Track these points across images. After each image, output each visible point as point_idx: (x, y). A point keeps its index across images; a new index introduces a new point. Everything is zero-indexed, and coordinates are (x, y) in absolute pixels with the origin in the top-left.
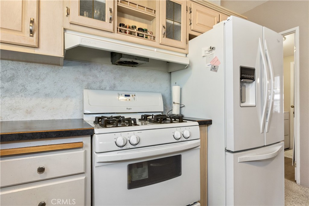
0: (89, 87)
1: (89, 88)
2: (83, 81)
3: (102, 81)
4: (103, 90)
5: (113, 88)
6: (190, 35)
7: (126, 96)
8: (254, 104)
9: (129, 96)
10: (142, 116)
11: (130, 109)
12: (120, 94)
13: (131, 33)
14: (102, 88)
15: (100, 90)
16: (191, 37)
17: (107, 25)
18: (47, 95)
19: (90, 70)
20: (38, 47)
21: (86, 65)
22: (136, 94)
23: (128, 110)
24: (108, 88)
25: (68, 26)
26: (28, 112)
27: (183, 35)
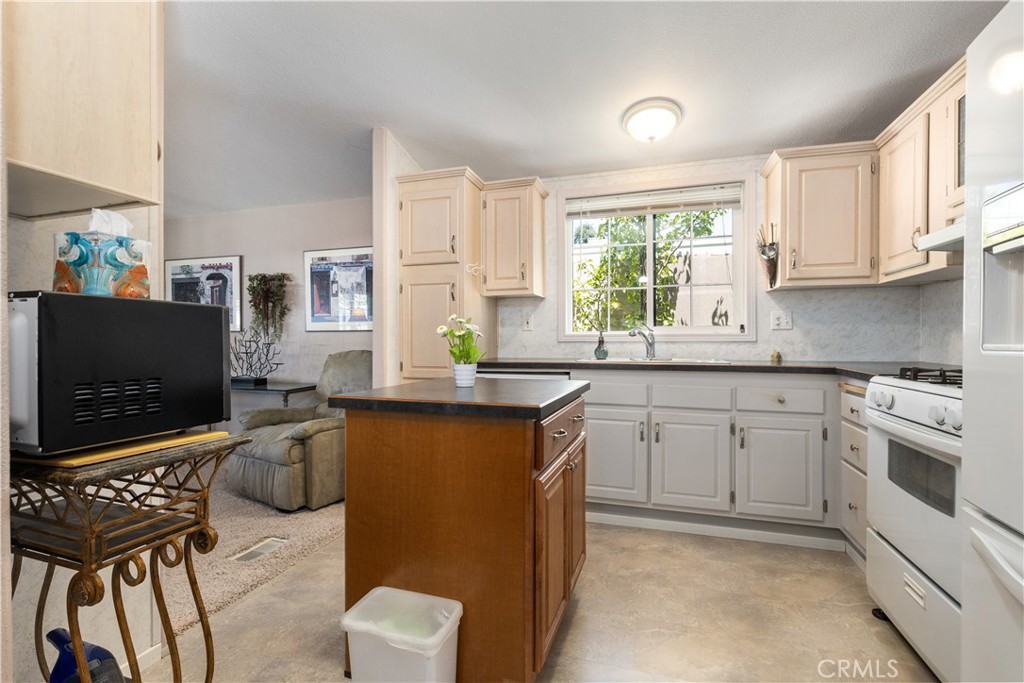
20: (927, 261)
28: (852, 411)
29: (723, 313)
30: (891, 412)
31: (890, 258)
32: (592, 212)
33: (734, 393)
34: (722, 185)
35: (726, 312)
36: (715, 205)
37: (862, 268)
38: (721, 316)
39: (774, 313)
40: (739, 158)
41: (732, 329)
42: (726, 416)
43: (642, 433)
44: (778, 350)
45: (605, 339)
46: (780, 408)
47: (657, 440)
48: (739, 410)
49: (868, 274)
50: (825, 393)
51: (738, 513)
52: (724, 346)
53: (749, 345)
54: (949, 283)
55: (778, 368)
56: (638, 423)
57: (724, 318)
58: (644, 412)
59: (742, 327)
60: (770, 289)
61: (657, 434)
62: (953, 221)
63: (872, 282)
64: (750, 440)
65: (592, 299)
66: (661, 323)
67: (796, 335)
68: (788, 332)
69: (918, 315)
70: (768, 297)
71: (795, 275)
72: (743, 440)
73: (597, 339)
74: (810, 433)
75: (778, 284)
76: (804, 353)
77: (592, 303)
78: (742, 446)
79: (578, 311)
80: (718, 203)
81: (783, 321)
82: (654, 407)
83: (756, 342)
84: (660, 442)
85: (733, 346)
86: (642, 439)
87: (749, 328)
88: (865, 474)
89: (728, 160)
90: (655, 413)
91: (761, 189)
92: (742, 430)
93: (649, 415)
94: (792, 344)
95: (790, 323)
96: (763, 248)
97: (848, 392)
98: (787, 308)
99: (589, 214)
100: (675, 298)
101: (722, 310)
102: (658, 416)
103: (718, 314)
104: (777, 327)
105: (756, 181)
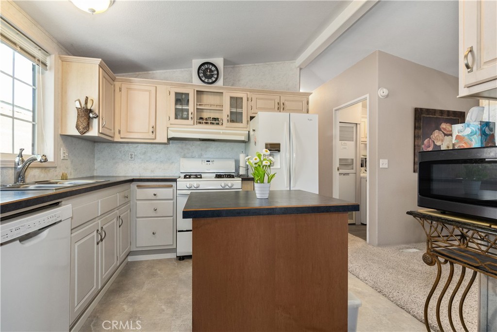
0: (184, 157)
2: (181, 153)
5: (200, 156)
6: (251, 117)
7: (207, 161)
8: (279, 167)
9: (209, 161)
10: (216, 175)
11: (209, 170)
12: (204, 160)
13: (206, 123)
16: (252, 118)
17: (190, 122)
18: (161, 162)
20: (155, 139)
22: (214, 160)
23: (207, 170)
24: (197, 157)
25: (169, 126)
26: (152, 171)
27: (245, 118)
28: (155, 195)
30: (197, 189)
31: (129, 132)
34: (41, 49)
39: (63, 149)
49: (113, 136)
53: (53, 169)
67: (69, 163)
68: (67, 161)
69: (94, 155)
71: (102, 131)
76: (71, 174)
78: (120, 226)
80: (38, 60)
81: (66, 154)
83: (56, 167)
87: (55, 158)
92: (120, 217)
94: (68, 168)
95: (68, 156)
98: (66, 146)
104: (64, 158)
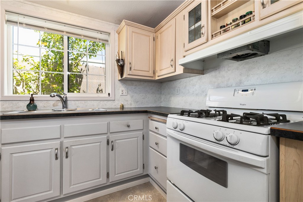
1: (219, 87)
3: (229, 79)
4: (229, 87)
9: (247, 90)
11: (243, 105)
12: (237, 90)
14: (228, 86)
15: (227, 87)
19: (220, 73)
20: (175, 71)
21: (216, 69)
22: (257, 88)
23: (241, 105)
28: (156, 128)
29: (101, 89)
30: (183, 131)
31: (160, 70)
32: (26, 24)
33: (109, 124)
34: (101, 32)
35: (102, 89)
36: (98, 40)
37: (151, 74)
38: (100, 91)
39: (121, 88)
40: (108, 23)
41: (104, 95)
42: (105, 136)
43: (56, 155)
44: (123, 103)
45: (35, 99)
46: (127, 129)
47: (67, 157)
48: (111, 133)
49: (153, 76)
50: (143, 120)
51: (110, 182)
52: (102, 102)
53: (112, 101)
54: (171, 82)
55: (123, 112)
56: (54, 150)
57: (101, 92)
58: (58, 142)
59: (109, 94)
60: (120, 78)
61: (67, 153)
62: (184, 56)
63: (153, 79)
64: (116, 146)
65: (33, 78)
66: (73, 92)
67: (128, 97)
68: (126, 96)
69: (161, 92)
70: (119, 82)
71: (131, 73)
72: (113, 146)
73: (29, 99)
74: (139, 138)
75: (124, 76)
76: (131, 104)
77: (33, 80)
78: (112, 150)
79: (26, 84)
80: (99, 39)
81: (124, 92)
82: (65, 138)
83: (114, 100)
84: (69, 158)
85: (105, 102)
86: (57, 158)
87: (112, 95)
88: (166, 157)
89: (104, 22)
90: (65, 141)
91: (117, 39)
92: (112, 142)
93: (61, 143)
94: (127, 101)
95: (127, 93)
96: (118, 61)
97: (152, 120)
98: (125, 87)
99: (24, 25)
100: (81, 82)
101: (100, 88)
102: (67, 142)
103: (99, 90)
104: (122, 95)
105: (115, 34)
